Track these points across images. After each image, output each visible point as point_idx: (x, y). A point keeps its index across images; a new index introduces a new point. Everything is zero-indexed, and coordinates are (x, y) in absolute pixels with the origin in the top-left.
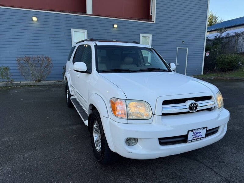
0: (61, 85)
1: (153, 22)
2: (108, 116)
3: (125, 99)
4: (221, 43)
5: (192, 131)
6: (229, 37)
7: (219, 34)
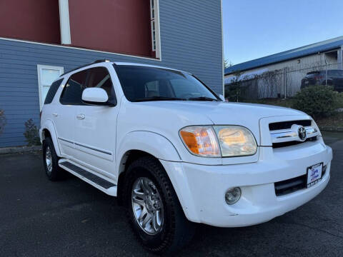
0: (23, 152)
1: (158, 59)
2: (181, 159)
3: (212, 125)
4: (239, 88)
5: (310, 168)
6: (247, 81)
7: (235, 77)
